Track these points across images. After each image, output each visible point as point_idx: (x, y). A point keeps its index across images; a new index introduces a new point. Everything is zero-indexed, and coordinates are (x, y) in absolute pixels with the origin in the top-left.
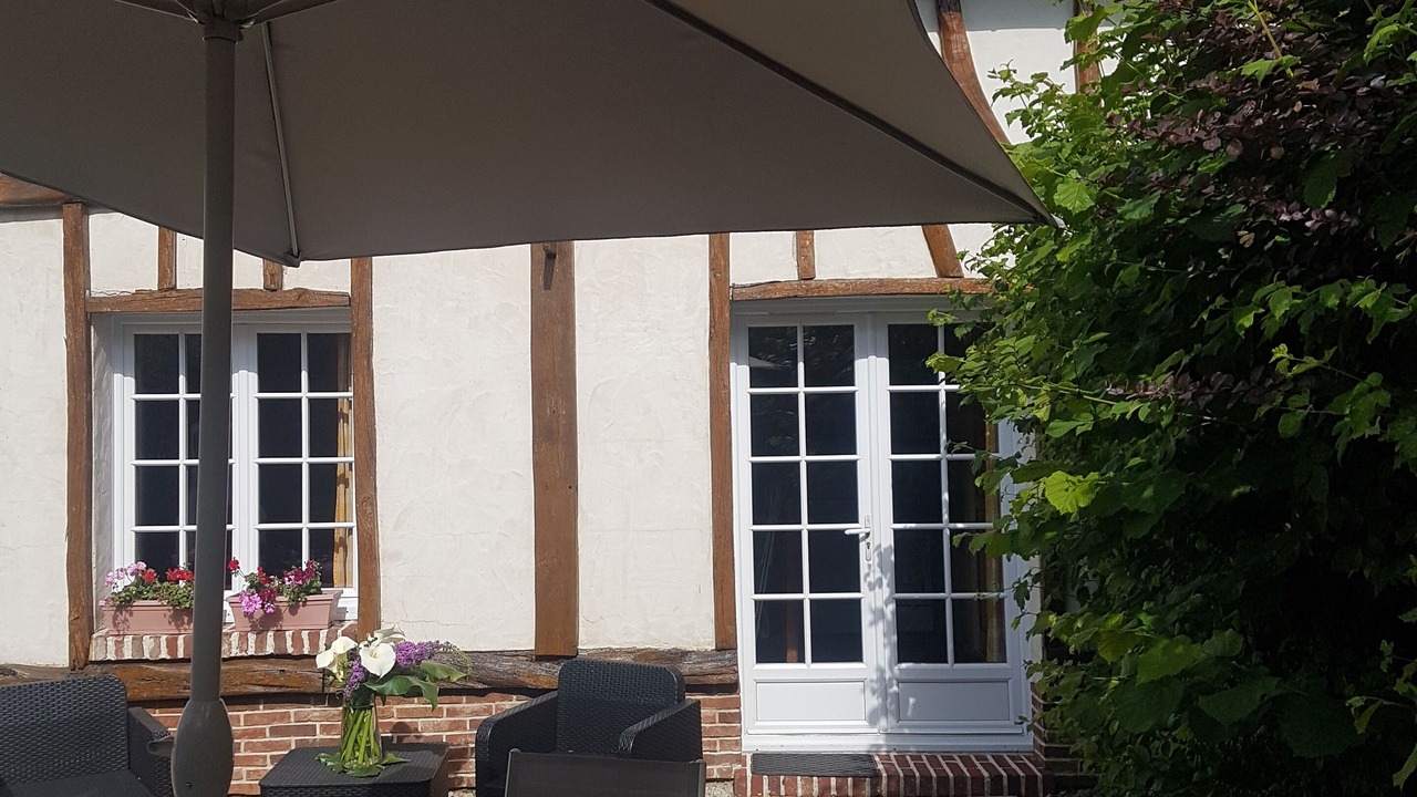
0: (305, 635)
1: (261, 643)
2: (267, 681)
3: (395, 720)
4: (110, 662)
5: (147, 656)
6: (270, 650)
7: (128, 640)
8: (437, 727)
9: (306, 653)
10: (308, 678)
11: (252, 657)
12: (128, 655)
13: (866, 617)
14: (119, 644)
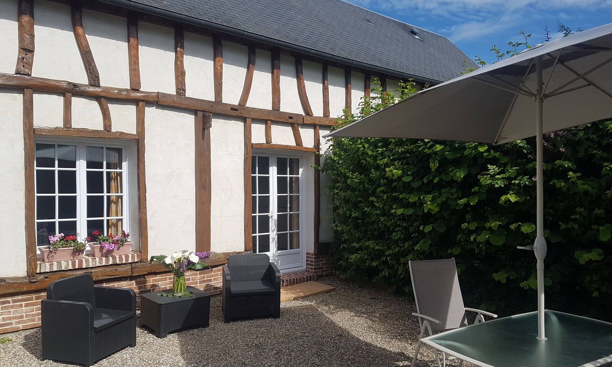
0: (123, 257)
1: (107, 261)
2: (111, 274)
3: (152, 284)
4: (47, 272)
5: (63, 268)
6: (111, 263)
7: (55, 263)
8: (166, 284)
9: (124, 262)
10: (127, 271)
11: (104, 266)
12: (55, 269)
13: (271, 240)
14: (51, 265)
